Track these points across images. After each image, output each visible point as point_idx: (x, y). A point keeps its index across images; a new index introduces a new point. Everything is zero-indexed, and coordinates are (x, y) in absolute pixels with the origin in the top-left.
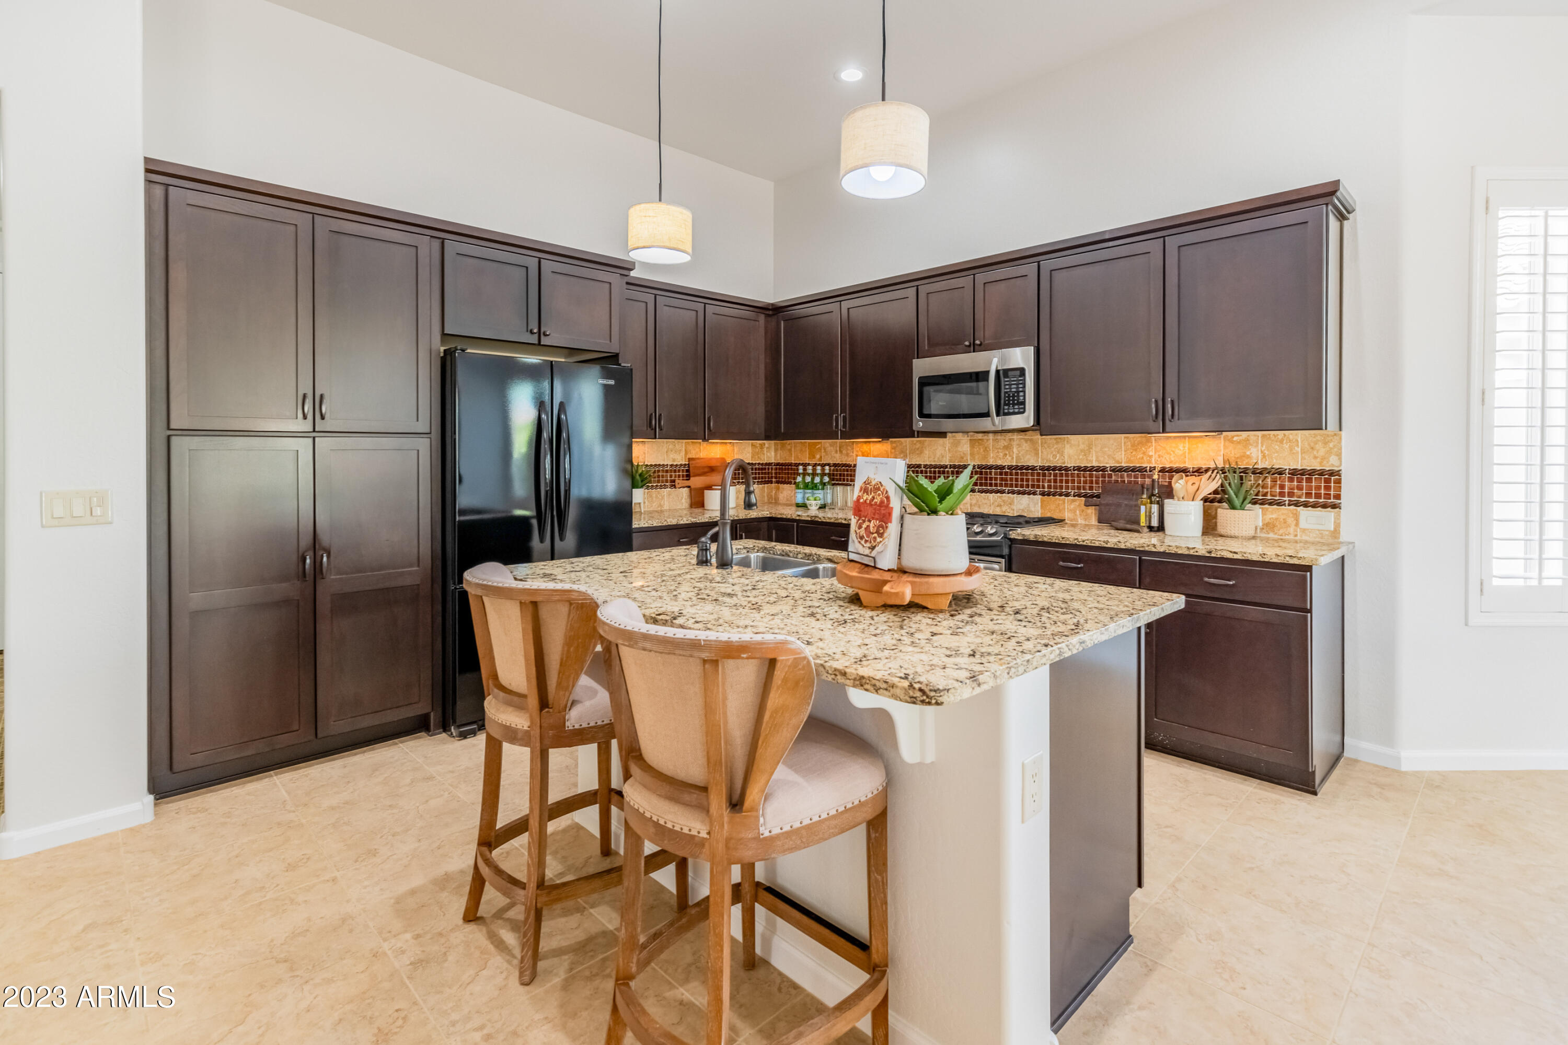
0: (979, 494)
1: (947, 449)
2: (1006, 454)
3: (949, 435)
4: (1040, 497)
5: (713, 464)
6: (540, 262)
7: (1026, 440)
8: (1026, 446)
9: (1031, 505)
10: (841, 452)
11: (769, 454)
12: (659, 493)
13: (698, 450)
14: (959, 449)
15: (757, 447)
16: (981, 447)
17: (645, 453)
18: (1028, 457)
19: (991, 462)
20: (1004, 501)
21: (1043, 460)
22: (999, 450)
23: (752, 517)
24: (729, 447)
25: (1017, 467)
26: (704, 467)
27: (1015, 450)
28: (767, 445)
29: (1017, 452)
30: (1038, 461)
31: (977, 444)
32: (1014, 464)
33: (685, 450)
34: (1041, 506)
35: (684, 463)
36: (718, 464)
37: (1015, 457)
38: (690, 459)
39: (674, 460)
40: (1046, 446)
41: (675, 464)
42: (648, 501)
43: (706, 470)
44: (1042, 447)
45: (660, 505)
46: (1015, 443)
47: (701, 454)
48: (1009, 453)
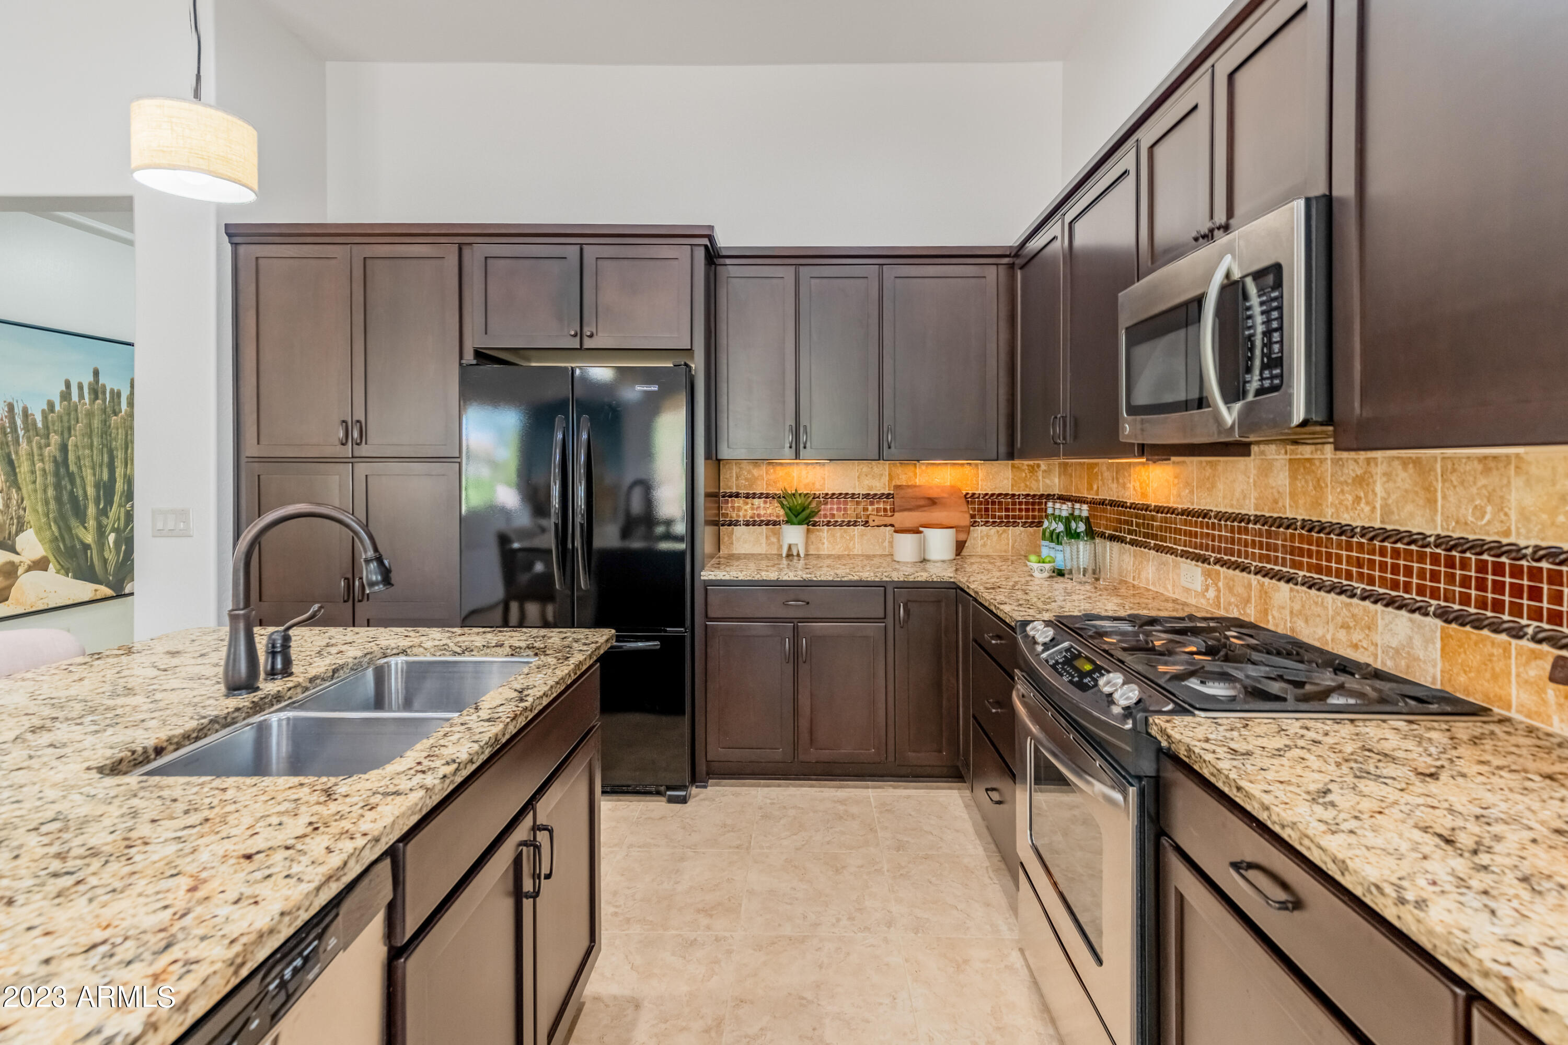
0: (1304, 588)
1: (1251, 480)
2: (1360, 498)
3: (1255, 449)
4: (1439, 623)
5: (933, 494)
6: (581, 250)
7: (1405, 463)
8: (1404, 478)
9: (1418, 642)
10: (1117, 479)
11: (1048, 481)
12: (845, 532)
13: (911, 474)
14: (1271, 481)
15: (1024, 470)
16: (1308, 477)
17: (824, 479)
18: (1410, 507)
19: (1328, 516)
20: (1353, 616)
21: (1446, 519)
22: (1346, 488)
23: (919, 579)
24: (967, 469)
25: (1386, 535)
26: (916, 498)
27: (1379, 489)
28: (1043, 467)
29: (1384, 495)
30: (1433, 520)
31: (1302, 470)
32: (1377, 525)
33: (890, 474)
34: (1443, 649)
35: (886, 492)
36: (945, 495)
37: (1378, 506)
38: (898, 487)
39: (871, 488)
40: (1454, 478)
41: (872, 493)
42: (829, 542)
43: (922, 502)
44: (1444, 481)
45: (847, 548)
46: (1379, 471)
47: (917, 480)
48: (1366, 496)
